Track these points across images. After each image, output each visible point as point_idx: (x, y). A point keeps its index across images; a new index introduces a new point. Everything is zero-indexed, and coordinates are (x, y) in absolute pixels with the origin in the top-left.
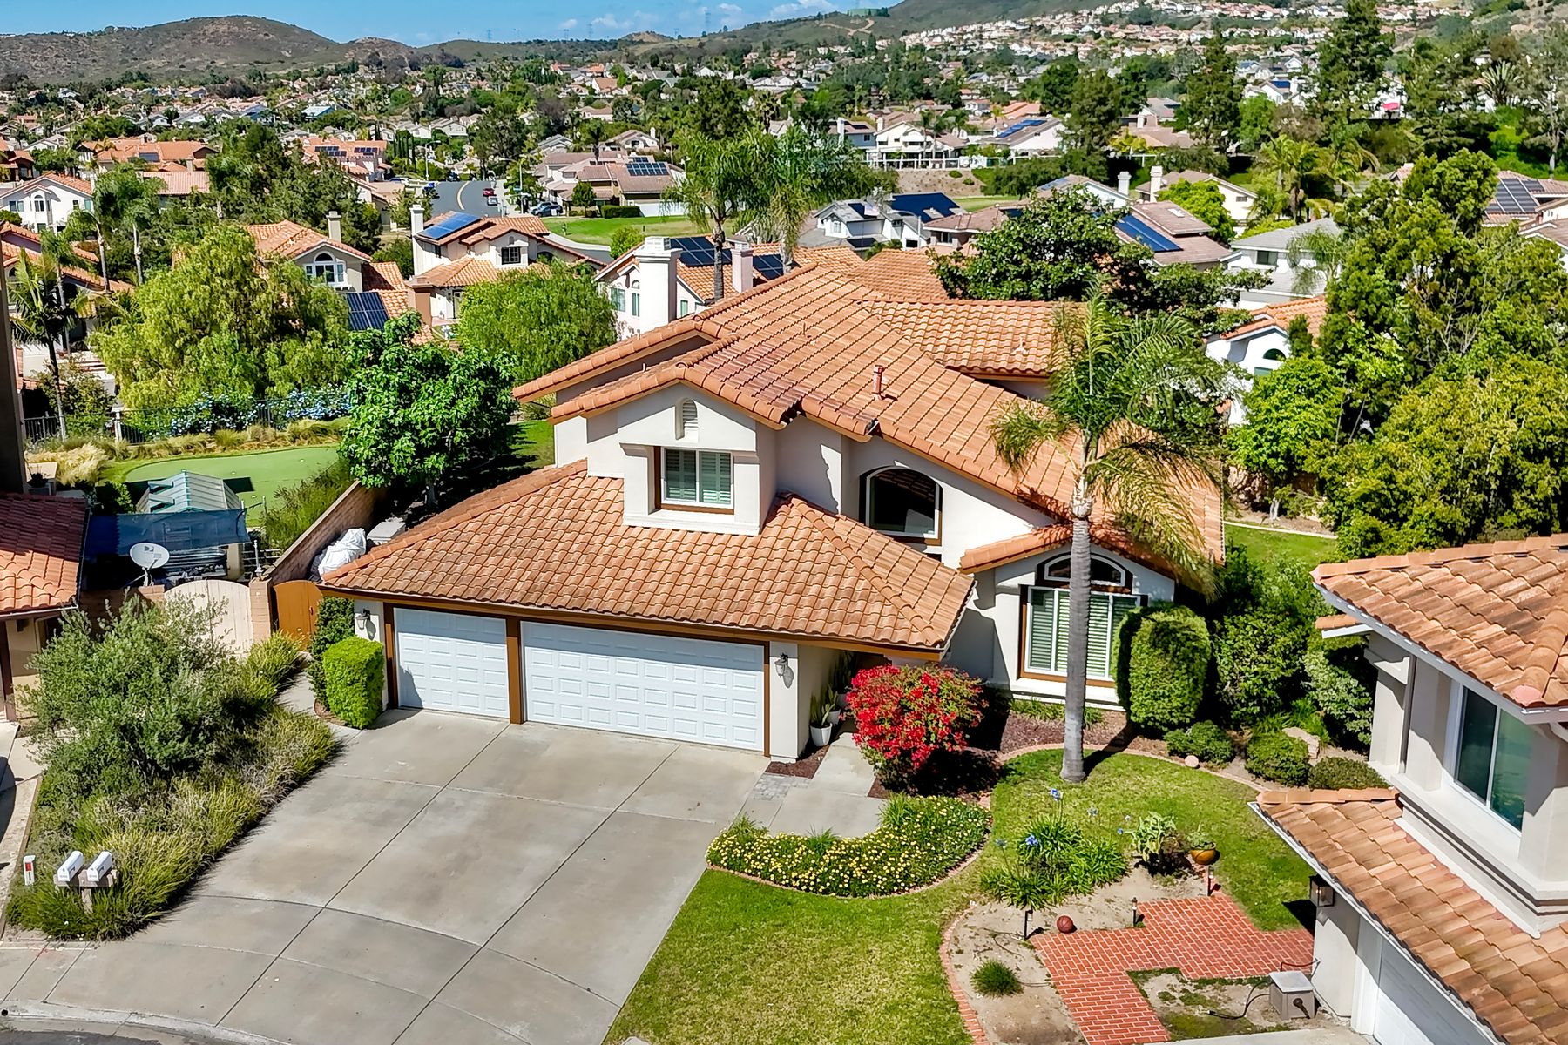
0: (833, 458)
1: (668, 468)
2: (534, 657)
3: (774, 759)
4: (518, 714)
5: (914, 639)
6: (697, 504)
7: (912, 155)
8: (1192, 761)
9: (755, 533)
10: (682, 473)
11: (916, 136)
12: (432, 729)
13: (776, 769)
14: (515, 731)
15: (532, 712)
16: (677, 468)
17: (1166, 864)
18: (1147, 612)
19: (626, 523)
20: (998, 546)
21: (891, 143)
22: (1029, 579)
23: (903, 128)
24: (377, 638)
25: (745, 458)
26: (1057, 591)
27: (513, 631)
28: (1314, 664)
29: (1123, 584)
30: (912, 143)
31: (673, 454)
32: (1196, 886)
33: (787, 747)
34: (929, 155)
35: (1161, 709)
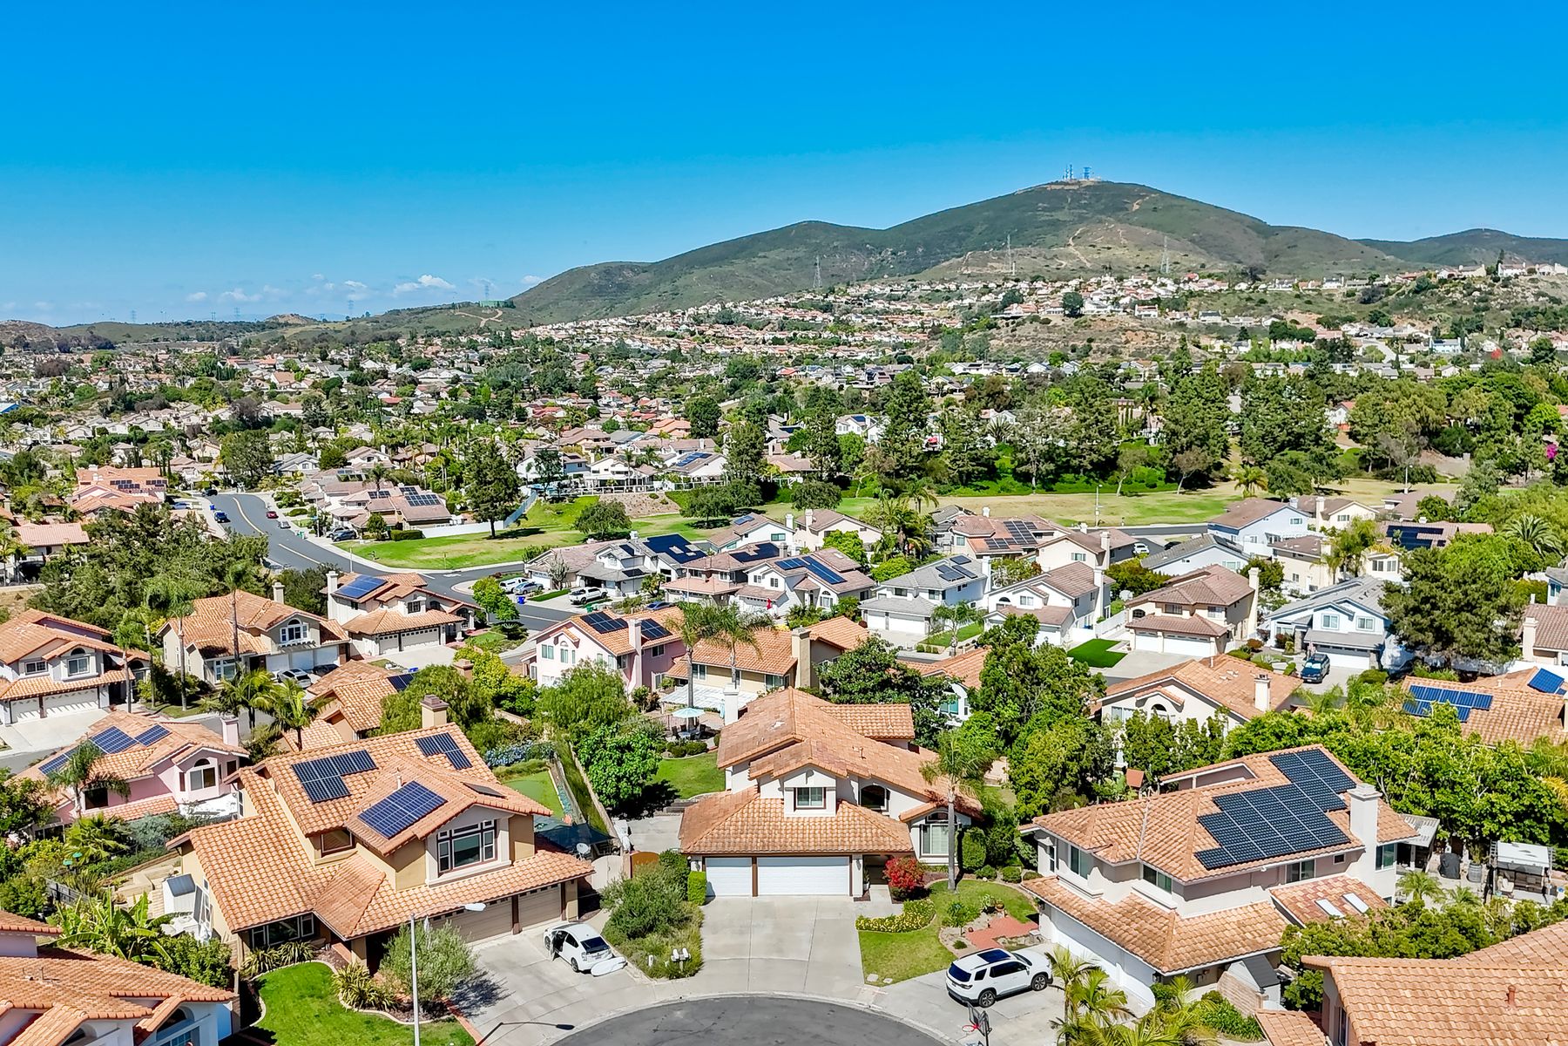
0: (855, 785)
1: (800, 795)
2: (762, 871)
3: (854, 897)
4: (755, 893)
5: (904, 848)
6: (810, 807)
7: (620, 482)
8: (985, 879)
9: (835, 815)
10: (805, 796)
11: (621, 468)
12: (726, 903)
13: (856, 899)
14: (754, 899)
15: (760, 892)
16: (803, 795)
17: (990, 911)
18: (964, 830)
19: (786, 816)
20: (912, 811)
21: (602, 472)
22: (923, 822)
23: (611, 461)
24: (701, 872)
25: (831, 789)
26: (931, 825)
27: (754, 862)
28: (1017, 841)
30: (618, 473)
31: (800, 789)
32: (1001, 915)
33: (858, 892)
34: (634, 482)
35: (973, 863)
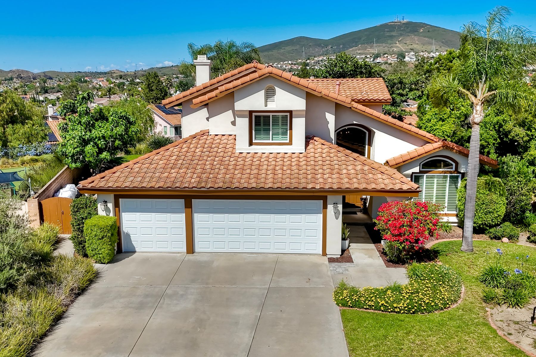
0: (331, 118)
1: (256, 125)
2: (199, 218)
3: (328, 256)
4: (191, 248)
6: (271, 141)
8: (505, 240)
9: (304, 151)
10: (262, 127)
12: (146, 261)
13: (332, 260)
14: (190, 257)
15: (197, 249)
16: (260, 125)
19: (238, 151)
22: (416, 169)
24: (111, 215)
25: (299, 114)
26: (425, 175)
27: (188, 205)
29: (454, 169)
31: (258, 118)
33: (334, 249)
